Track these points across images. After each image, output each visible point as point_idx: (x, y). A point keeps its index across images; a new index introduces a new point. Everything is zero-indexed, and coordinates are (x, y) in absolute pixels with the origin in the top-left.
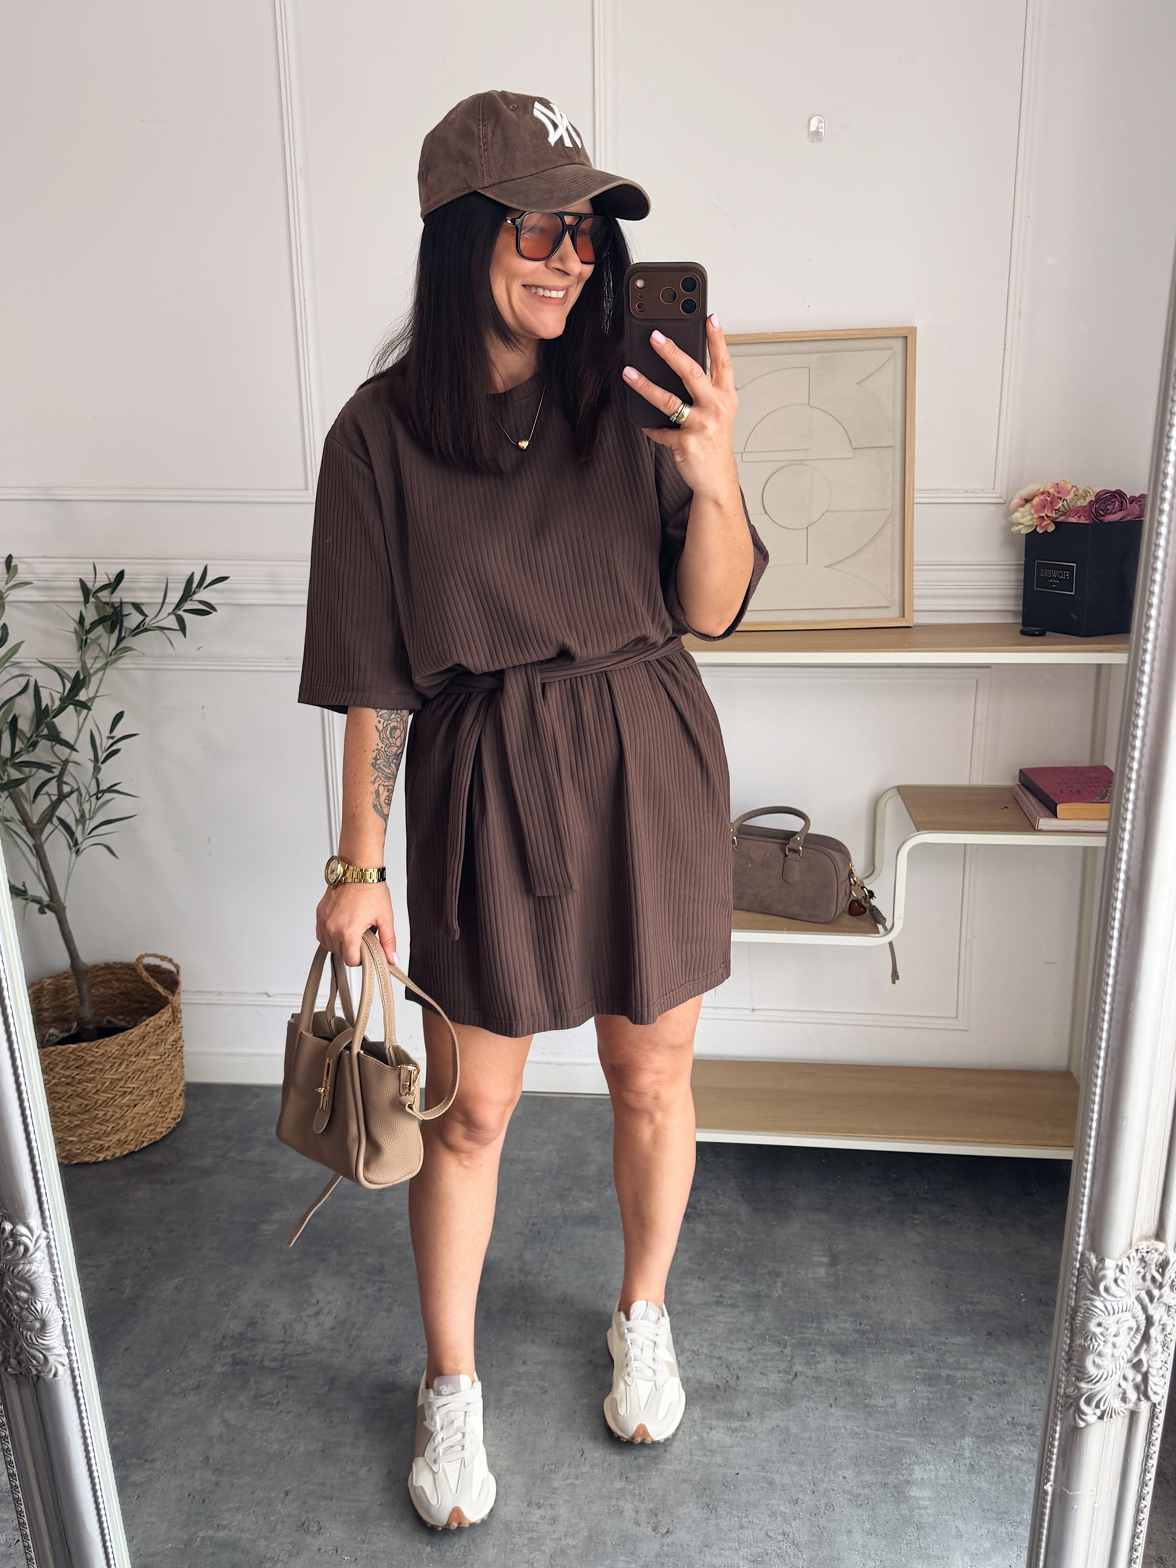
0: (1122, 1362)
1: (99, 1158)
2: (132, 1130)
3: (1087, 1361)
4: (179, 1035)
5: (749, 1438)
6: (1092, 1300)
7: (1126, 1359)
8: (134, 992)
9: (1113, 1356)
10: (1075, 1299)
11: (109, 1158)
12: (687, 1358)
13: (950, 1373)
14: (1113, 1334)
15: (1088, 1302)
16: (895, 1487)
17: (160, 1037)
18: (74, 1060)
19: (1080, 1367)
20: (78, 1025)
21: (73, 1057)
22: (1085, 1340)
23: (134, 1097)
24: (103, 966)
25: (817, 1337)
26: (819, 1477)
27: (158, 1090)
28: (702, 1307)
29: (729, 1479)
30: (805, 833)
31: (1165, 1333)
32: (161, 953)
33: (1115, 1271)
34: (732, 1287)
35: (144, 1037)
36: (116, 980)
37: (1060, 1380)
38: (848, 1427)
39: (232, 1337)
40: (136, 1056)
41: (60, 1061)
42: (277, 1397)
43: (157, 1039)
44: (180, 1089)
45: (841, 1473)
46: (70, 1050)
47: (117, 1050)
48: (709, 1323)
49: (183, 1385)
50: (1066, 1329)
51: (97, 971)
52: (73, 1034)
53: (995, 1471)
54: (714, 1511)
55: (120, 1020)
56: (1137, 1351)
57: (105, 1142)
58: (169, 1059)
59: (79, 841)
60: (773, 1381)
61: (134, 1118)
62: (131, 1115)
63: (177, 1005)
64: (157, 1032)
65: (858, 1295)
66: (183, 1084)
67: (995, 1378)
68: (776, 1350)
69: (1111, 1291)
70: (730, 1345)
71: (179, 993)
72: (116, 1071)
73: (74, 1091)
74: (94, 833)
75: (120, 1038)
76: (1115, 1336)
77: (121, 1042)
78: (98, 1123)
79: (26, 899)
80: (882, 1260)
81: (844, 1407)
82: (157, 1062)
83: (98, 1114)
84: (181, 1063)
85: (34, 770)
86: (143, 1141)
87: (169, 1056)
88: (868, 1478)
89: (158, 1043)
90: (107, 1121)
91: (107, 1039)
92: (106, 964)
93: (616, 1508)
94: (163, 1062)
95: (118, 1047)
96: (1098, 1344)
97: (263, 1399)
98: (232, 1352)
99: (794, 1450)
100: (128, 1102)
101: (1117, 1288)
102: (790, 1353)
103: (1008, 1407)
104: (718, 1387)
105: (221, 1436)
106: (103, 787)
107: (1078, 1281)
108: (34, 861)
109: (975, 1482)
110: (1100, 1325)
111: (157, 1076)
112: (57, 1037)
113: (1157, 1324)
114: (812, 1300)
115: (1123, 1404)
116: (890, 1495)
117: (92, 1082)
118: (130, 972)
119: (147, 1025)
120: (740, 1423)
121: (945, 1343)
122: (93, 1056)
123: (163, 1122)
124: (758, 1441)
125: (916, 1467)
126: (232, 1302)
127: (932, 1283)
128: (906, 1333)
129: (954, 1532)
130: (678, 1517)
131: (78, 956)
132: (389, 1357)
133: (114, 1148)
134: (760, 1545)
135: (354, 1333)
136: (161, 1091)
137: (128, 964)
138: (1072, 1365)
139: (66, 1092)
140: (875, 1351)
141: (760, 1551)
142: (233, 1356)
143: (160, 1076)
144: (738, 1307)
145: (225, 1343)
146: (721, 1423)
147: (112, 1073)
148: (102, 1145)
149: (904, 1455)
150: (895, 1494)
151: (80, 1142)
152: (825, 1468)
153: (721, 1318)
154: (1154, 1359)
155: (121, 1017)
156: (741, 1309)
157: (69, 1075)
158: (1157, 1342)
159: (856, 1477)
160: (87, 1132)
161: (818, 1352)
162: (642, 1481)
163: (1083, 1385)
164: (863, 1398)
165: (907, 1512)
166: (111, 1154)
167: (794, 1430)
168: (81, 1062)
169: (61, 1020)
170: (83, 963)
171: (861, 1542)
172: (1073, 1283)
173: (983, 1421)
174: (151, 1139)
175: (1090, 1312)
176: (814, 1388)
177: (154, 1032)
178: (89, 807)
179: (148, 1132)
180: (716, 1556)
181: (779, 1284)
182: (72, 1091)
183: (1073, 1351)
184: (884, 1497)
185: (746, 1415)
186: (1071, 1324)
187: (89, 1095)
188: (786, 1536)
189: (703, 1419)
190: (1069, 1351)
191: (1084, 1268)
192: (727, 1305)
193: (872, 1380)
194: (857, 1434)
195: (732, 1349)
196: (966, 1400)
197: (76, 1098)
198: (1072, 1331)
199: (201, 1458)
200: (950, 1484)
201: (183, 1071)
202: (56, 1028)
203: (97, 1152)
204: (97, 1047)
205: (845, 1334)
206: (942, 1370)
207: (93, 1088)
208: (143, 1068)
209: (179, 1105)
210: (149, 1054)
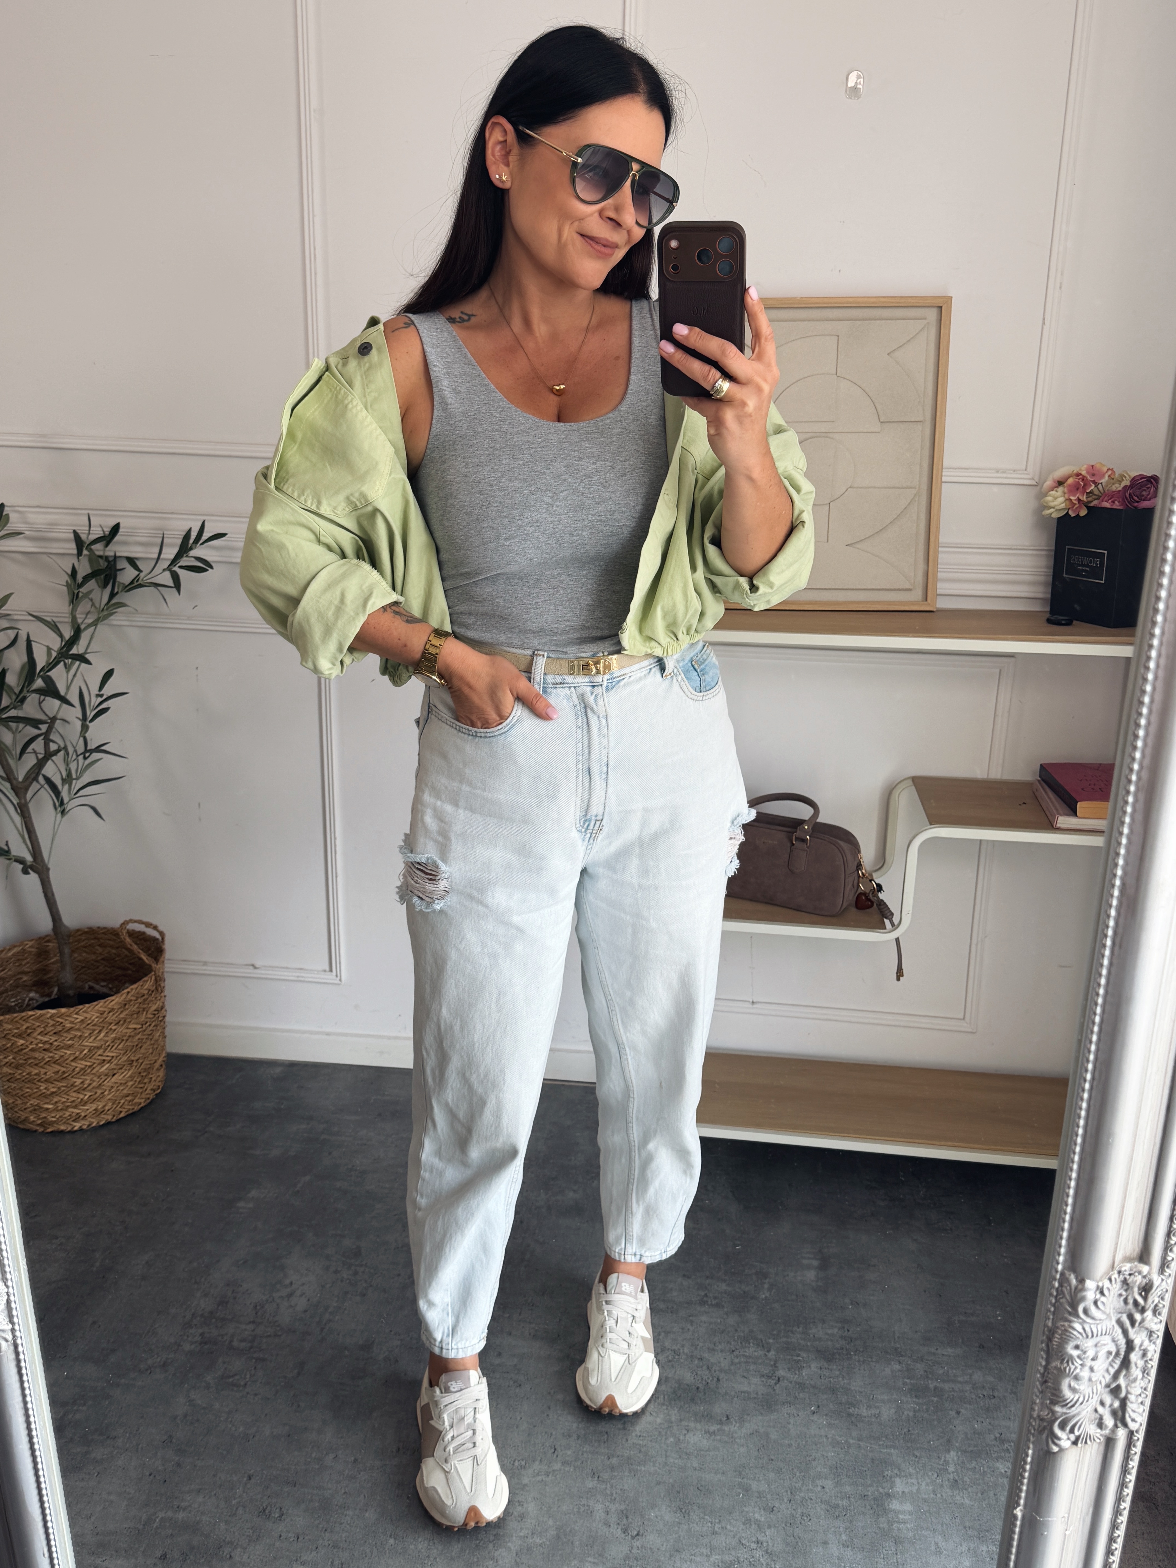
0: (1099, 1387)
1: (75, 1126)
2: (109, 1099)
3: (1063, 1384)
4: (161, 1004)
5: (726, 1442)
6: (1070, 1321)
7: (1103, 1384)
8: (117, 959)
9: (1090, 1380)
10: (1053, 1319)
11: (85, 1127)
12: (668, 1357)
13: (938, 1385)
14: (1091, 1357)
15: (1066, 1324)
16: (875, 1499)
17: (142, 1006)
18: (52, 1026)
19: (1055, 1390)
20: (59, 990)
21: (52, 1023)
22: (1062, 1363)
23: (113, 1066)
24: (86, 930)
25: (802, 1342)
26: (797, 1485)
27: (137, 1060)
28: (686, 1305)
29: (703, 1483)
30: (813, 823)
31: (1145, 1359)
32: (145, 919)
33: (1095, 1293)
34: (718, 1286)
35: (125, 1005)
36: (99, 945)
37: (1034, 1403)
38: (830, 1436)
39: (202, 1316)
40: (116, 1024)
41: (39, 1026)
42: (245, 1378)
43: (137, 1008)
44: (161, 1059)
45: (820, 1483)
46: (49, 1015)
47: (97, 1017)
48: (692, 1322)
49: (150, 1362)
50: (1042, 1350)
51: (80, 935)
52: (55, 999)
53: (979, 1487)
54: (686, 1516)
55: (102, 986)
56: (1116, 1376)
57: (81, 1111)
58: (151, 1028)
59: (66, 801)
60: (754, 1385)
61: (112, 1087)
62: (108, 1084)
63: (160, 974)
64: (140, 1000)
65: (847, 1300)
66: (164, 1055)
67: (985, 1393)
68: (760, 1353)
69: (1090, 1313)
70: (712, 1346)
71: (163, 962)
72: (95, 1039)
73: (51, 1057)
74: (81, 793)
75: (101, 1004)
76: (1093, 1359)
77: (101, 1009)
78: (75, 1091)
79: (10, 859)
80: (874, 1266)
81: (826, 1415)
82: (137, 1031)
83: (75, 1082)
84: (163, 1033)
85: (21, 726)
86: (121, 1112)
87: (150, 1025)
88: (848, 1489)
89: (139, 1012)
90: (84, 1089)
91: (87, 1005)
92: (90, 928)
93: (587, 1508)
94: (144, 1031)
95: (98, 1015)
96: (1075, 1367)
97: (231, 1380)
98: (201, 1331)
99: (772, 1457)
100: (107, 1071)
101: (1097, 1310)
102: (774, 1357)
103: (997, 1423)
104: (698, 1388)
105: (185, 1416)
106: (92, 745)
107: (1057, 1301)
108: (18, 819)
109: (958, 1498)
110: (1077, 1347)
111: (137, 1045)
112: (37, 1001)
113: (1137, 1349)
114: (800, 1304)
115: (1099, 1431)
116: (868, 1507)
117: (71, 1049)
118: (115, 938)
119: (128, 992)
120: (719, 1426)
121: (934, 1354)
122: (72, 1022)
123: (141, 1093)
124: (736, 1446)
125: (898, 1480)
126: (203, 1280)
127: (925, 1291)
128: (895, 1342)
129: (933, 1548)
130: (649, 1520)
131: (60, 919)
132: (361, 1342)
133: (90, 1117)
134: (733, 1553)
135: (327, 1316)
136: (141, 1061)
137: (112, 928)
138: (1047, 1388)
139: (43, 1059)
140: (861, 1359)
141: (732, 1558)
142: (202, 1334)
143: (140, 1045)
144: (723, 1307)
145: (195, 1322)
146: (699, 1426)
147: (91, 1040)
148: (78, 1114)
149: (886, 1467)
150: (875, 1506)
151: (56, 1110)
152: (804, 1476)
153: (704, 1318)
154: (1133, 1385)
155: (102, 984)
156: (726, 1309)
157: (46, 1042)
158: (1137, 1367)
159: (835, 1487)
160: (64, 1100)
161: (803, 1358)
162: (614, 1481)
163: (1058, 1409)
164: (847, 1406)
165: (885, 1526)
166: (87, 1123)
167: (774, 1436)
168: (59, 1028)
169: (41, 984)
170: (65, 926)
171: (836, 1554)
172: (1051, 1303)
173: (969, 1436)
174: (129, 1110)
175: (1068, 1334)
176: (797, 1394)
177: (136, 1000)
178: (76, 767)
179: (126, 1103)
180: (686, 1561)
181: (766, 1286)
182: (49, 1057)
183: (1048, 1373)
184: (863, 1509)
185: (725, 1419)
186: (1048, 1346)
187: (66, 1062)
188: (759, 1545)
189: (681, 1420)
190: (1044, 1373)
191: (1064, 1289)
192: (712, 1304)
193: (857, 1388)
194: (838, 1443)
195: (713, 1350)
196: (953, 1413)
197: (53, 1065)
198: (1048, 1352)
199: (165, 1438)
200: (933, 1499)
201: (164, 1041)
202: (36, 992)
203: (73, 1121)
204: (76, 1014)
205: (832, 1341)
206: (930, 1382)
207: (71, 1054)
208: (123, 1036)
209: (159, 1076)
210: (130, 1022)
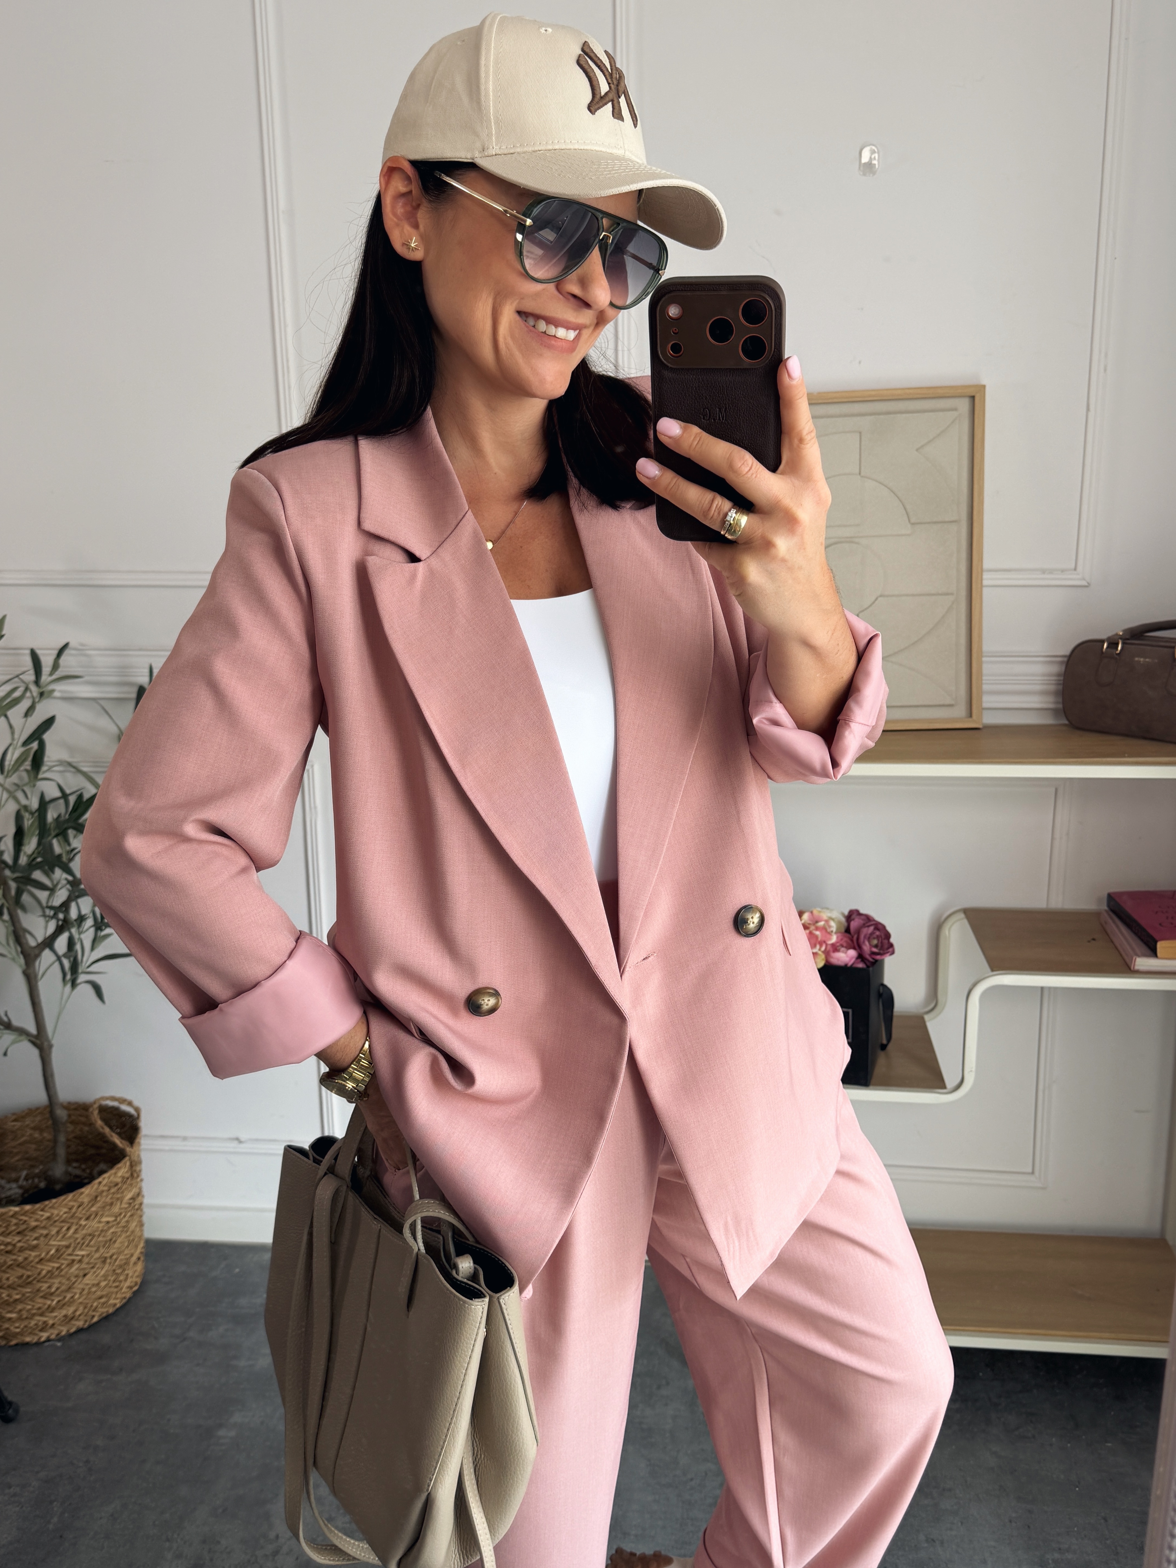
1: (41, 1337)
2: (81, 1303)
4: (137, 1191)
8: (89, 1137)
11: (53, 1337)
17: (115, 1196)
21: (14, 1221)
23: (84, 1266)
27: (111, 1257)
32: (118, 1095)
35: (97, 1196)
40: (87, 1219)
43: (111, 1198)
44: (139, 1250)
46: (11, 1213)
47: (65, 1213)
57: (49, 1318)
58: (126, 1219)
61: (83, 1290)
62: (81, 1286)
63: (136, 1156)
64: (113, 1190)
66: (142, 1245)
71: (139, 1143)
72: (63, 1237)
73: (15, 1260)
77: (70, 1203)
78: (42, 1297)
82: (111, 1224)
83: (41, 1287)
84: (141, 1220)
86: (93, 1316)
89: (113, 1203)
90: (52, 1294)
91: (54, 1201)
94: (118, 1223)
95: (66, 1210)
100: (77, 1272)
111: (111, 1240)
117: (35, 1250)
118: (86, 1111)
119: (100, 1182)
122: (37, 1220)
133: (60, 1325)
136: (115, 1257)
137: (84, 1103)
139: (5, 1262)
143: (114, 1239)
148: (45, 1322)
151: (20, 1319)
157: (8, 1243)
160: (29, 1307)
166: (56, 1332)
168: (23, 1227)
174: (102, 1313)
177: (109, 1190)
179: (99, 1306)
182: (12, 1260)
187: (31, 1265)
197: (17, 1269)
201: (142, 1230)
203: (39, 1331)
204: (42, 1210)
207: (36, 1256)
208: (95, 1231)
209: (136, 1271)
210: (102, 1215)
